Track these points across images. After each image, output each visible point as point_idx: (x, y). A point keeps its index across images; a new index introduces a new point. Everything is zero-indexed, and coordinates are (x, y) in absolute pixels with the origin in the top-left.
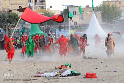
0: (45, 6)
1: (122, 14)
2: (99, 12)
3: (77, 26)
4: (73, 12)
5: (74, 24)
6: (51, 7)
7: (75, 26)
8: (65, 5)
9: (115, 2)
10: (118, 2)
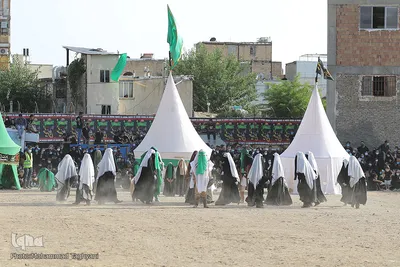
0: (8, 48)
1: (257, 88)
2: (186, 78)
3: (113, 120)
4: (102, 72)
5: (103, 112)
6: (26, 52)
7: (107, 120)
8: (73, 49)
9: (235, 47)
10: (248, 49)
